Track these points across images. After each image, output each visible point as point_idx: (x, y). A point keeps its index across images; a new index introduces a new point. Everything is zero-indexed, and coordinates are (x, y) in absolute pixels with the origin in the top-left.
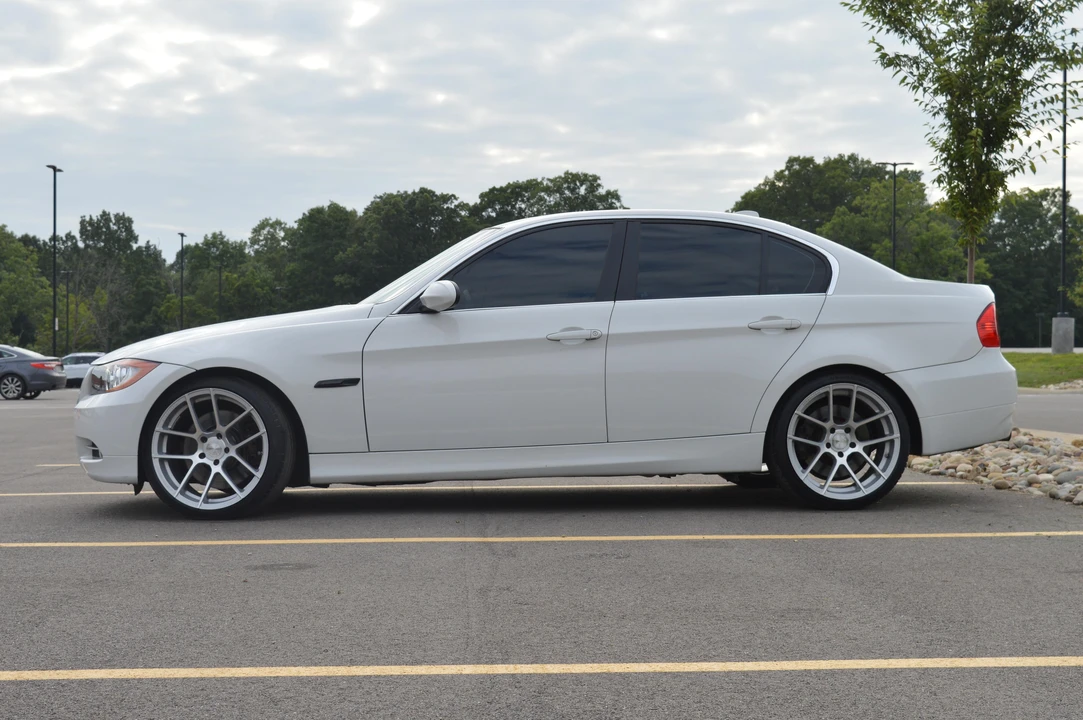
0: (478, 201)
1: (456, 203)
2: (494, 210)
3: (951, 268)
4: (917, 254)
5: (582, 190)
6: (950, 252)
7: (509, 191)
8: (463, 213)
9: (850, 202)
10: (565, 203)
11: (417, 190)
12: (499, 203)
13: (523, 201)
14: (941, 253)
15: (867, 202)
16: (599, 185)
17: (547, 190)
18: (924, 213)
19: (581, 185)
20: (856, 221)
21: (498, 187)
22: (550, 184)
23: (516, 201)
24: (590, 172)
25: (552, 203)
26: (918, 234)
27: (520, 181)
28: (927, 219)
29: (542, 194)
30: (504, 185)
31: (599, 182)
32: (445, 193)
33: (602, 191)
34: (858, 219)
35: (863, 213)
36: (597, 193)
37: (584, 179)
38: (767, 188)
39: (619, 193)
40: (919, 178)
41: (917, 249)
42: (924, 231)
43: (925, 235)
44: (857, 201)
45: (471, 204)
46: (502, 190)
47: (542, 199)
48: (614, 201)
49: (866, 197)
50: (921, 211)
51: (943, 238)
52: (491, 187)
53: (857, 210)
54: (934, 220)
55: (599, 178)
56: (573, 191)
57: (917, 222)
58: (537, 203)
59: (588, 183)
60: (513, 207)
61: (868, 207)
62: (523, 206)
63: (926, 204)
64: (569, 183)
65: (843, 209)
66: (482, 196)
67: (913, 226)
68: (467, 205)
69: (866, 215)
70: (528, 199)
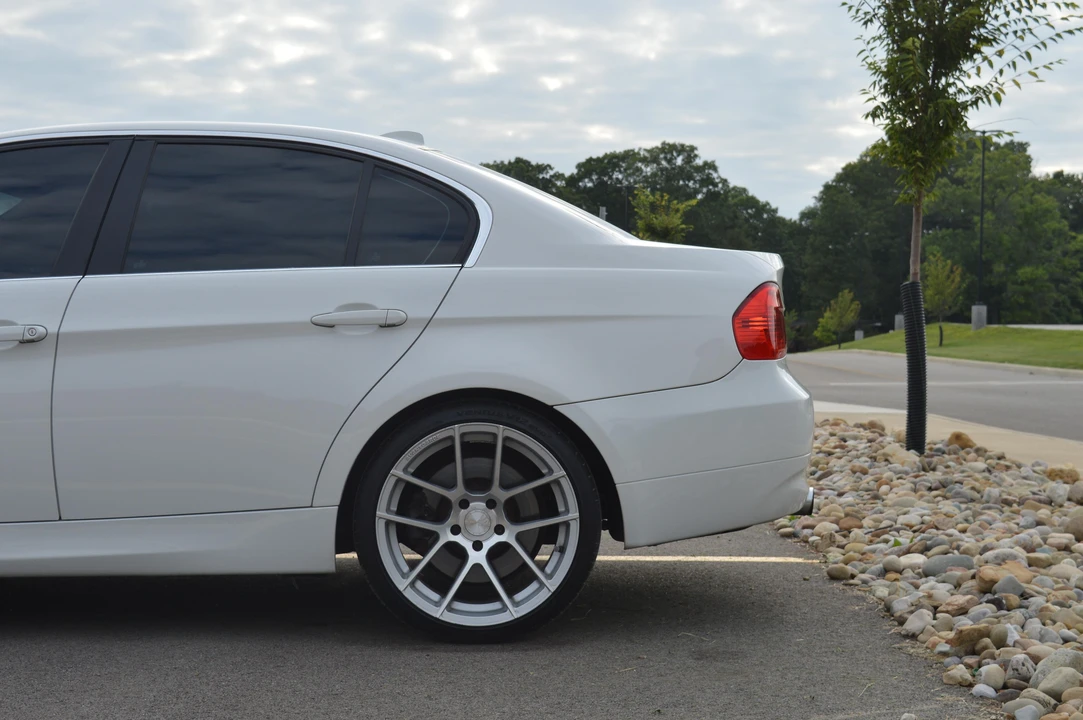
0: (575, 171)
1: (551, 173)
2: (591, 180)
3: (1055, 242)
4: (1020, 228)
5: (679, 161)
6: (1054, 225)
7: (606, 161)
8: (559, 183)
9: (953, 173)
10: (662, 173)
11: (513, 160)
12: (597, 174)
13: (620, 172)
14: (1045, 226)
15: (969, 174)
16: (696, 156)
17: (644, 160)
18: (1029, 186)
19: (678, 156)
20: (958, 193)
21: (594, 157)
22: (647, 155)
23: (613, 171)
24: (688, 142)
25: (649, 174)
26: (1022, 207)
27: (618, 152)
28: (1032, 191)
29: (640, 164)
30: (601, 155)
31: (696, 152)
32: (540, 163)
33: (699, 162)
34: (960, 191)
35: (965, 185)
36: (694, 164)
37: (681, 149)
38: (868, 159)
39: (717, 164)
40: (1025, 150)
41: (1020, 222)
42: (1028, 204)
43: (1029, 208)
44: (959, 173)
45: (567, 174)
46: (599, 160)
47: (639, 170)
48: (711, 171)
49: (969, 168)
50: (1026, 184)
51: (1047, 211)
52: (588, 157)
53: (959, 182)
54: (1039, 192)
55: (696, 149)
56: (669, 161)
57: (1021, 195)
58: (633, 174)
59: (686, 154)
60: (610, 178)
61: (971, 179)
62: (620, 177)
63: (1030, 175)
64: (666, 153)
65: (945, 180)
66: (579, 166)
67: (1017, 198)
68: (563, 175)
69: (969, 187)
70: (625, 170)
